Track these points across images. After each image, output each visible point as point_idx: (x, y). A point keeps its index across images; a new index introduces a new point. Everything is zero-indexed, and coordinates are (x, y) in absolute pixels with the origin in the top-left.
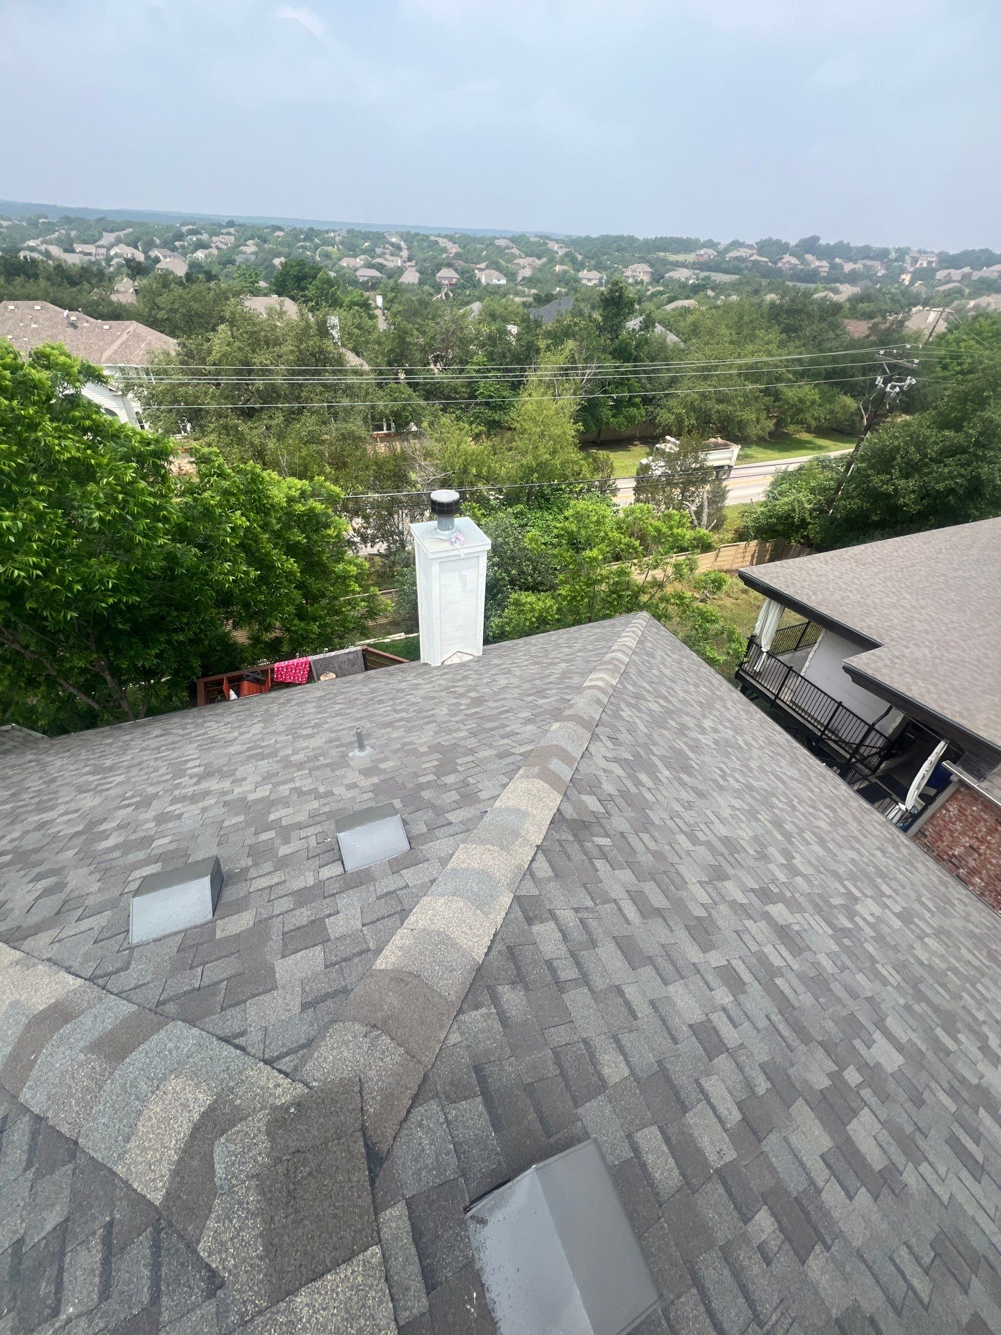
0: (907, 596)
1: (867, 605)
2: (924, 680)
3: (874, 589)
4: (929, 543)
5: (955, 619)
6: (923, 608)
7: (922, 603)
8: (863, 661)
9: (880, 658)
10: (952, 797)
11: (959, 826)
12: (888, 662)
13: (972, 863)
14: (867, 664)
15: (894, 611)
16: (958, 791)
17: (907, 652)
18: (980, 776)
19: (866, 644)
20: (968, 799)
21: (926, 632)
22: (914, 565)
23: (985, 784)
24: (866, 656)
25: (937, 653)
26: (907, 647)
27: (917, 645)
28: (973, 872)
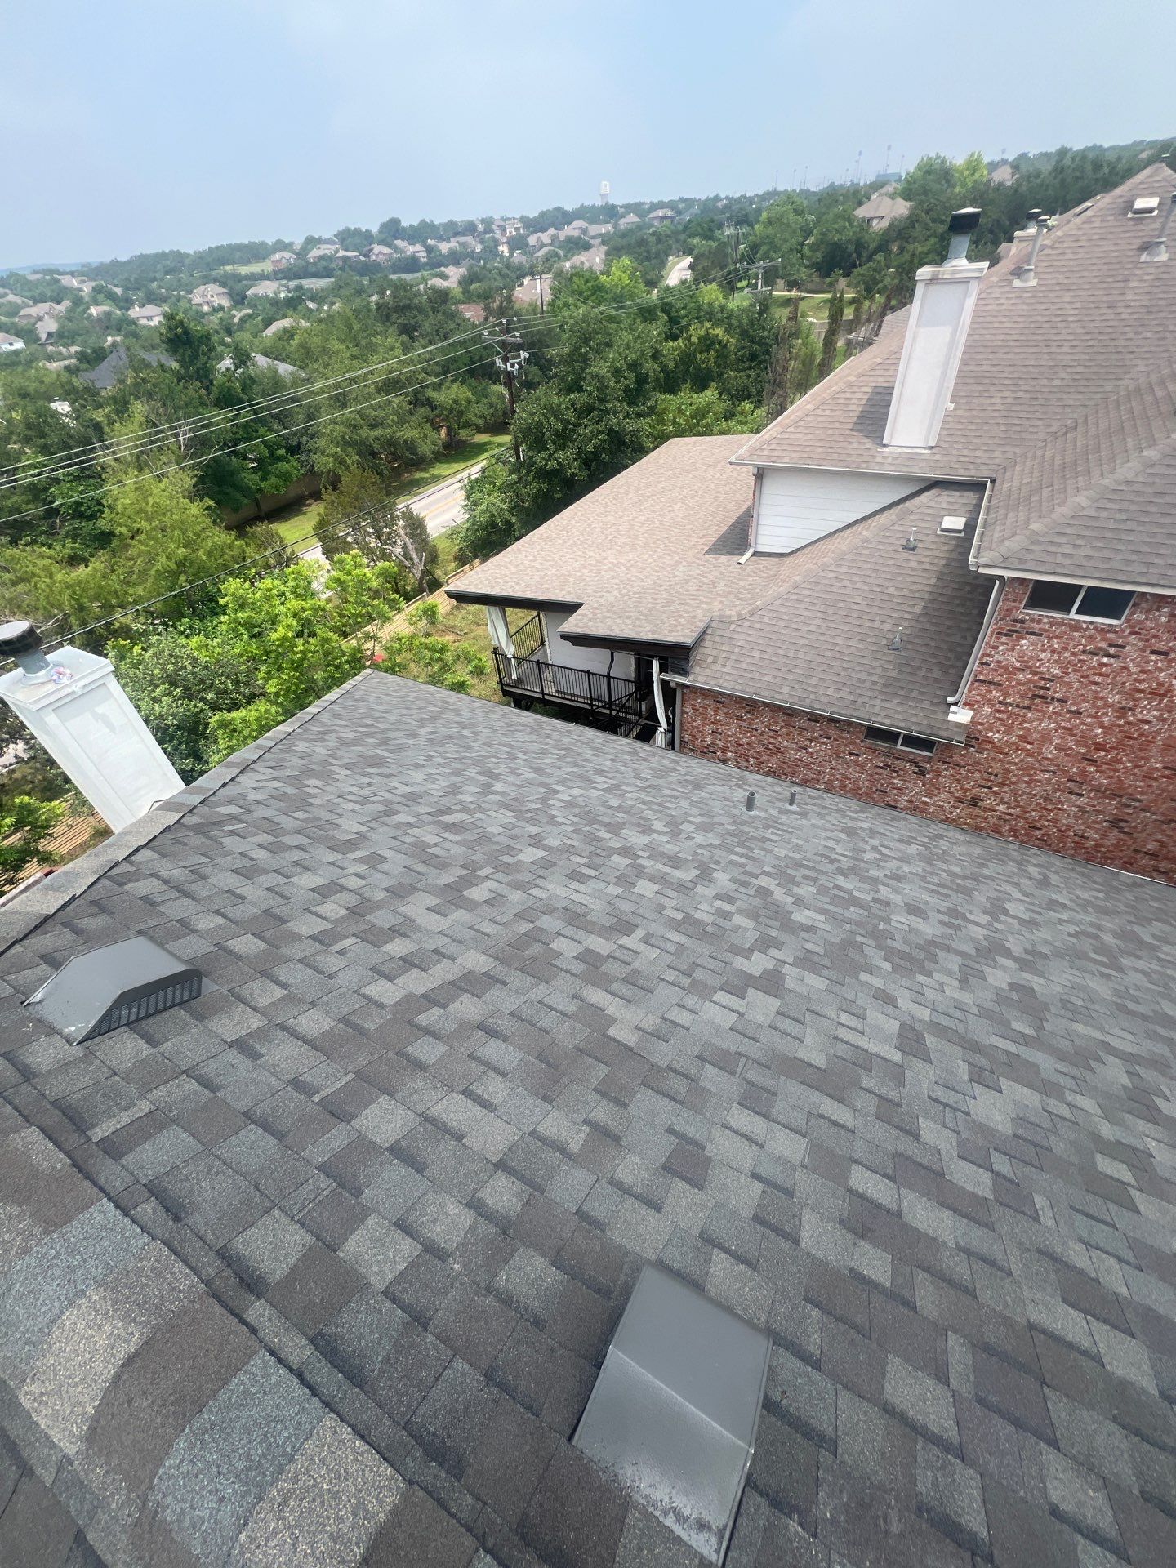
0: (591, 554)
1: (562, 575)
2: (620, 617)
3: (564, 559)
4: (597, 501)
5: (631, 557)
6: (605, 559)
7: (604, 554)
8: (572, 624)
9: (584, 615)
10: (683, 700)
11: (699, 721)
12: (591, 616)
13: (721, 744)
14: (576, 625)
15: (585, 571)
16: (683, 694)
17: (602, 600)
18: (685, 673)
19: (569, 608)
20: (692, 696)
21: (613, 578)
22: (590, 525)
23: (691, 677)
24: (573, 619)
25: (625, 591)
26: (601, 597)
27: (608, 592)
28: (725, 749)
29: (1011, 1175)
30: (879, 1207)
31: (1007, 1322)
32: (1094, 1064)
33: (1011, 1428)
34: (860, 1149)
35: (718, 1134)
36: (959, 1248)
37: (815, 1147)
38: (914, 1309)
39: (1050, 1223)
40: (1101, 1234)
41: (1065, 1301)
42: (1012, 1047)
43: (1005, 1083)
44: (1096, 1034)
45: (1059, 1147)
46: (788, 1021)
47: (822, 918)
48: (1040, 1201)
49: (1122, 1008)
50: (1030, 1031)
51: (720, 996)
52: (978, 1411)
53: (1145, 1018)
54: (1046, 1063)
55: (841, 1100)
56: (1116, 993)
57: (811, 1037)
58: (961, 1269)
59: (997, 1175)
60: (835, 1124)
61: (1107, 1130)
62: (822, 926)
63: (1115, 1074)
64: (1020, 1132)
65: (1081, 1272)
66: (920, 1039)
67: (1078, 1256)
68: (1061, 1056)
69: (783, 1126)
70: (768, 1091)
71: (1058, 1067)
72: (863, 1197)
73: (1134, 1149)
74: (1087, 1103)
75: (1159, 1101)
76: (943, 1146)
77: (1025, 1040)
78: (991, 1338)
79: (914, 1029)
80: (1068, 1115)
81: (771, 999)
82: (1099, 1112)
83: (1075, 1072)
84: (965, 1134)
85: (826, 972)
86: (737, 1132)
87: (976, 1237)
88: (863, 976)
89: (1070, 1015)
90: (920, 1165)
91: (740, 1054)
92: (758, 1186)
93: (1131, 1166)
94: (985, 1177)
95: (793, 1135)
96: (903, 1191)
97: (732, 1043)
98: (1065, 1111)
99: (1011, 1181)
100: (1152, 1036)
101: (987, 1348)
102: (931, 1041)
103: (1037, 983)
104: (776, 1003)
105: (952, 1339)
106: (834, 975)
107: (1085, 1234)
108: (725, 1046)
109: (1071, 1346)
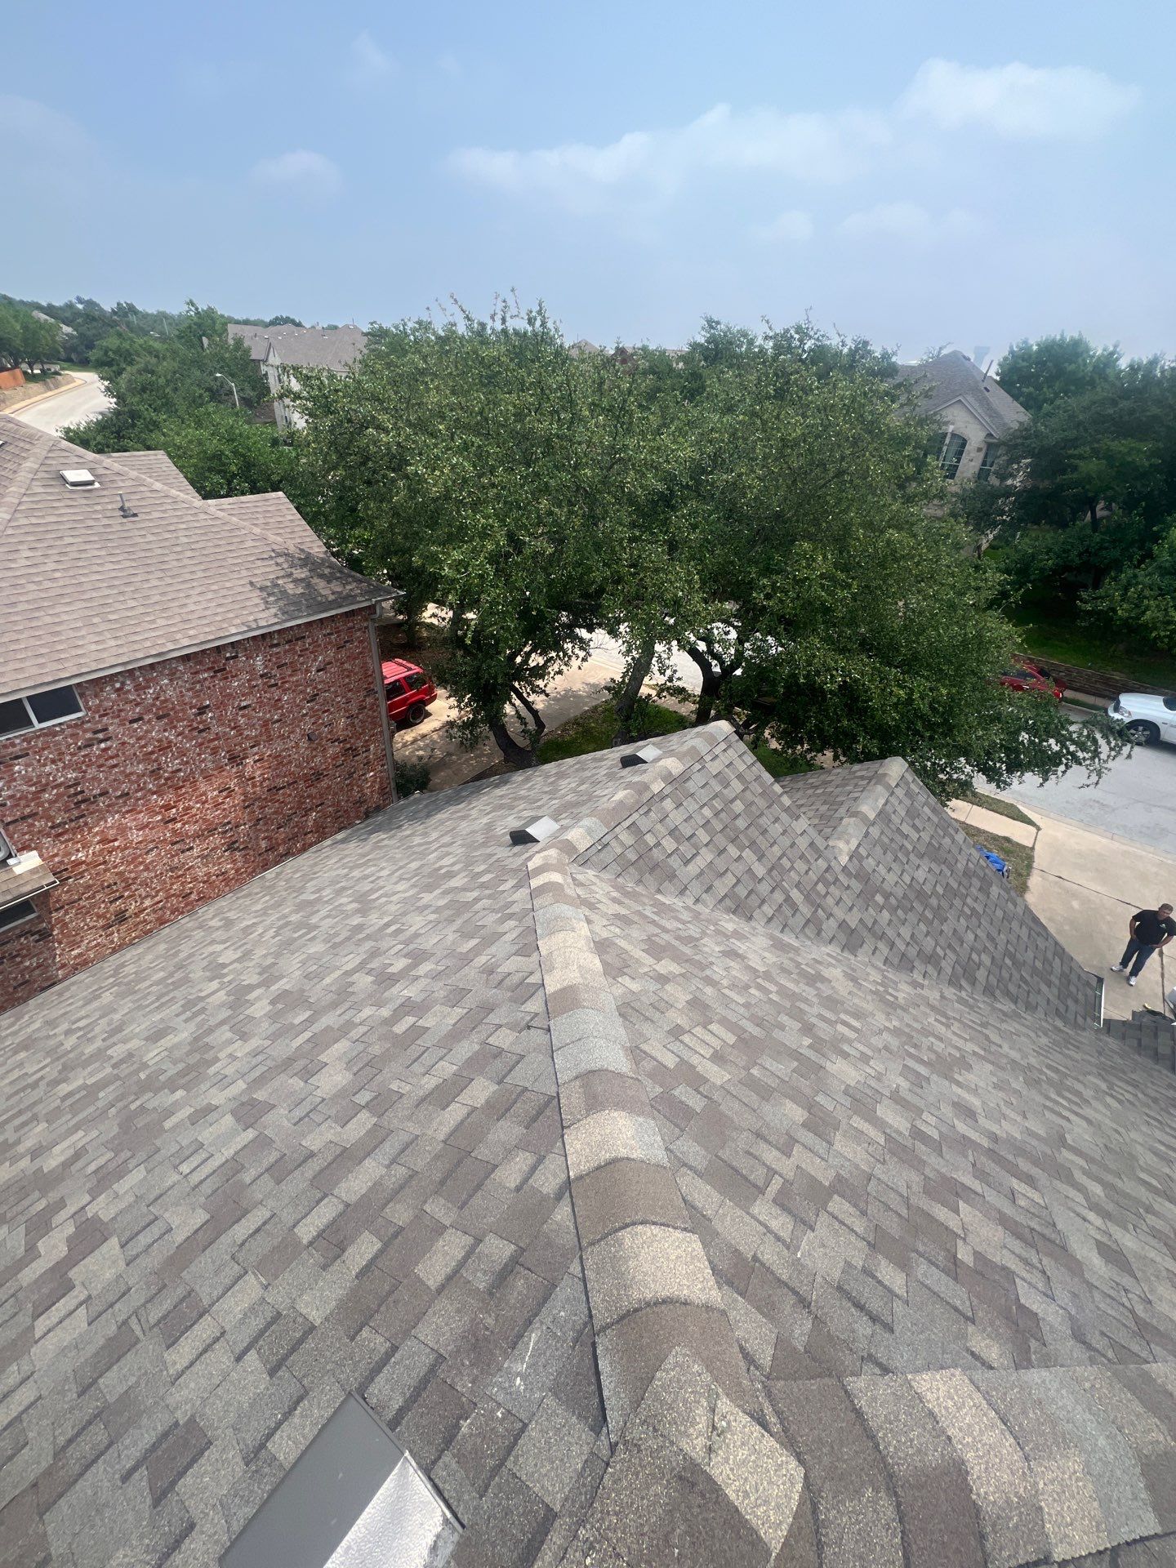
29: (374, 1094)
30: (335, 1220)
31: (437, 1157)
32: (350, 990)
33: (479, 1193)
34: (287, 1217)
35: (176, 1396)
36: (388, 1167)
37: (260, 1267)
38: (402, 1229)
39: (408, 1088)
40: (427, 1059)
41: (444, 1109)
42: (307, 1035)
43: (323, 1058)
44: (338, 973)
45: (376, 1050)
46: (140, 1237)
47: (81, 1133)
48: (394, 1086)
49: (335, 946)
50: (308, 1013)
51: (41, 1325)
52: (466, 1211)
53: (348, 939)
54: (330, 1020)
55: (246, 1212)
56: (326, 941)
57: (173, 1217)
58: (400, 1172)
59: (366, 1106)
60: (258, 1230)
61: (385, 1012)
62: (88, 1139)
63: (364, 981)
64: (355, 1069)
65: (437, 1087)
66: (253, 1103)
67: (429, 1083)
68: (334, 1005)
69: (224, 1294)
70: (182, 1300)
71: (338, 1013)
72: (320, 1235)
73: (402, 1005)
74: (367, 1012)
75: (389, 970)
76: (330, 1136)
77: (310, 1021)
78: (438, 1176)
79: (243, 1104)
80: (365, 1029)
81: (104, 1248)
82: (374, 1008)
83: (347, 1005)
84: (333, 1112)
85: (133, 1162)
86: (192, 1364)
87: (389, 1148)
88: (168, 1124)
89: (316, 980)
90: (329, 1164)
91: (125, 1322)
92: (252, 1356)
93: (408, 1014)
94: (364, 1115)
95: (236, 1288)
96: (336, 1192)
97: (108, 1328)
98: (362, 1029)
99: (376, 1098)
100: (359, 943)
101: (442, 1183)
102: (261, 1095)
103: (282, 985)
104: (114, 1241)
105: (427, 1208)
106: (141, 1156)
107: (423, 1070)
108: (102, 1342)
109: (462, 1122)
